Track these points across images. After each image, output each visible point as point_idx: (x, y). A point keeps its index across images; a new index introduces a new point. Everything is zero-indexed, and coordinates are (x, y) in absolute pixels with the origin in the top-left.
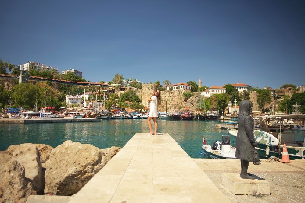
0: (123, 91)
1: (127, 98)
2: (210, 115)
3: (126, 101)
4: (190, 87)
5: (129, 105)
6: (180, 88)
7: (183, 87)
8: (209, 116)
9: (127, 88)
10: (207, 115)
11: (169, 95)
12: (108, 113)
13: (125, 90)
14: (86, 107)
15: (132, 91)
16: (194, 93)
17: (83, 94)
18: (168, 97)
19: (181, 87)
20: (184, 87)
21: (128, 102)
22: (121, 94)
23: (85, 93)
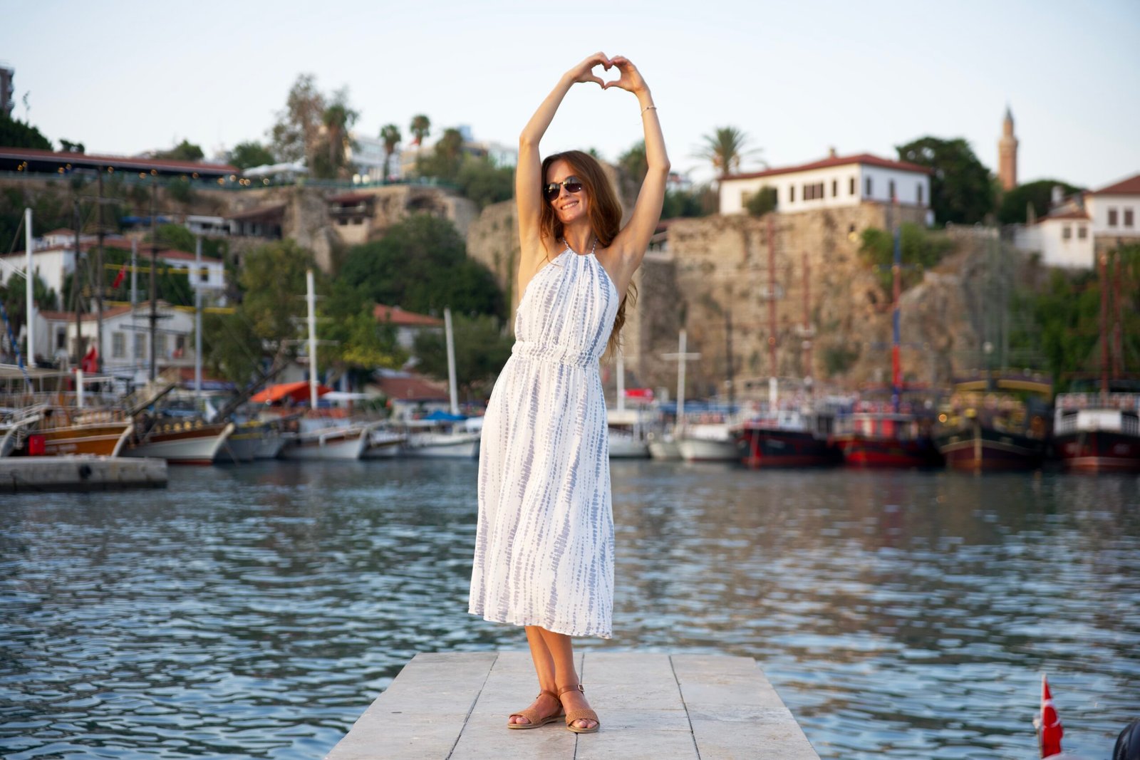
0: (358, 221)
1: (386, 285)
2: (1085, 421)
3: (380, 311)
4: (920, 190)
5: (405, 338)
6: (835, 192)
7: (860, 187)
8: (1072, 436)
9: (387, 200)
10: (1060, 426)
11: (737, 255)
12: (226, 415)
13: (369, 214)
14: (41, 363)
15: (431, 222)
16: (954, 232)
17: (20, 249)
18: (733, 274)
19: (844, 187)
20: (869, 184)
21: (398, 314)
22: (338, 250)
23: (30, 242)
